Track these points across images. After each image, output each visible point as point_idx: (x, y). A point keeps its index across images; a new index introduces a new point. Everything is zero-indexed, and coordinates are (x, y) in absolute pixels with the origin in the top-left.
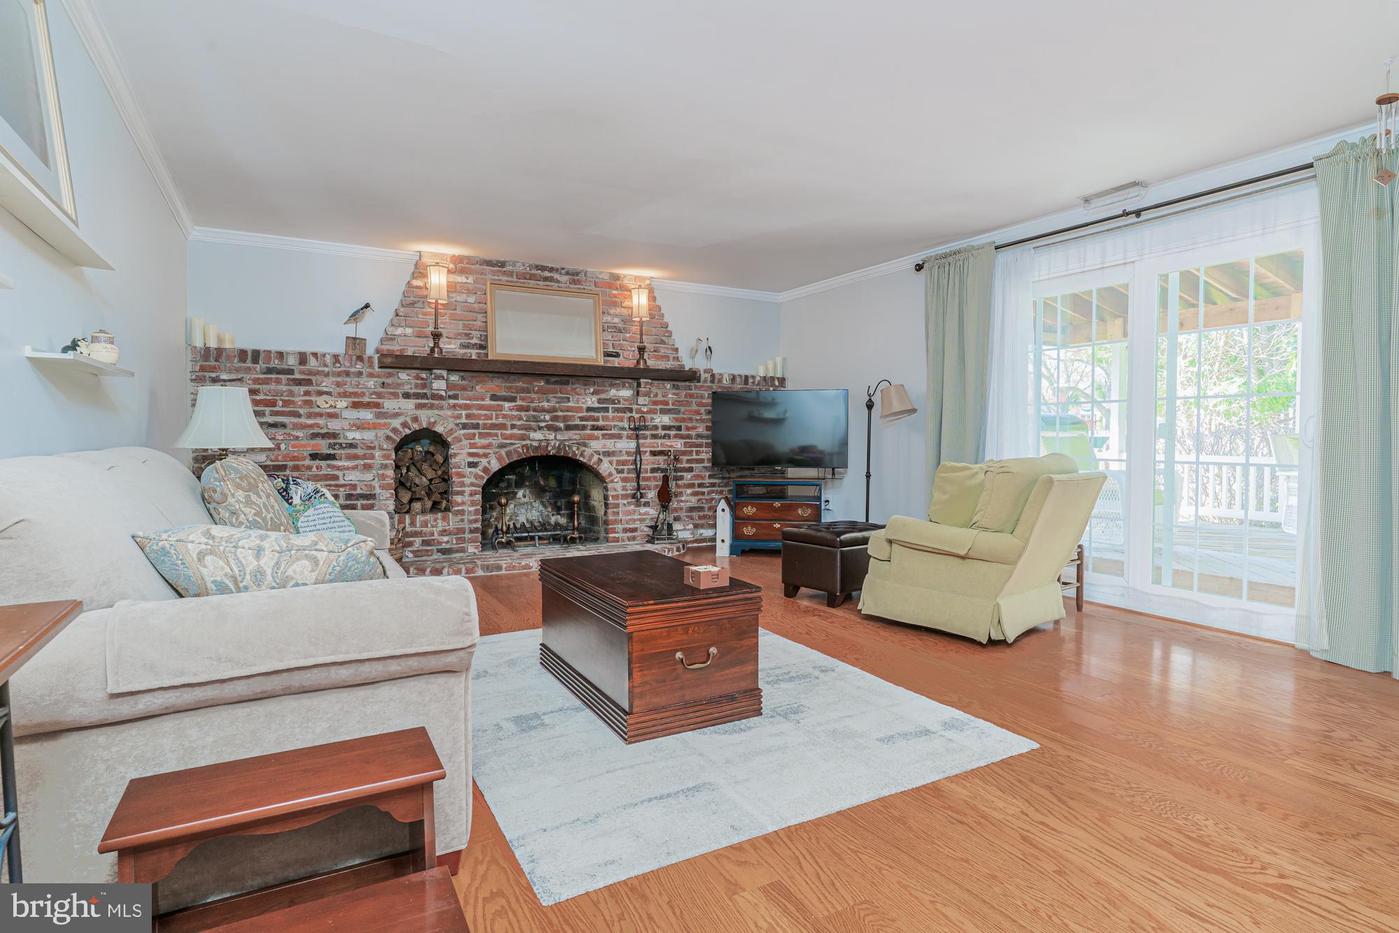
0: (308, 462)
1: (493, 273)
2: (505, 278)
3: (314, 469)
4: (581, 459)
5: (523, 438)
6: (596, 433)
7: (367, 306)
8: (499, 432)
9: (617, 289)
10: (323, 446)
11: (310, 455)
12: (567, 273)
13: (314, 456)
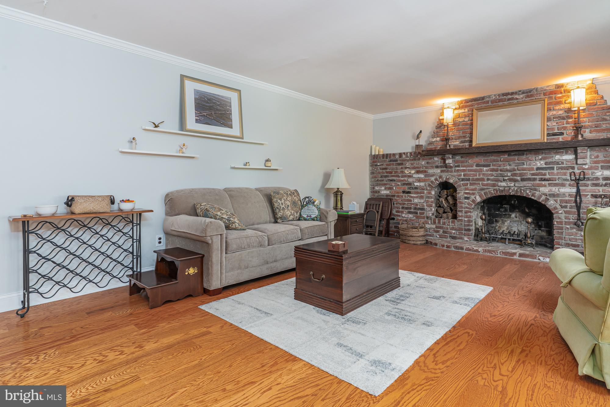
0: (402, 194)
1: (478, 104)
2: (485, 105)
3: (404, 197)
4: (533, 198)
5: (494, 185)
7: (421, 132)
8: (481, 183)
10: (406, 188)
11: (402, 191)
12: (523, 93)
13: (404, 192)
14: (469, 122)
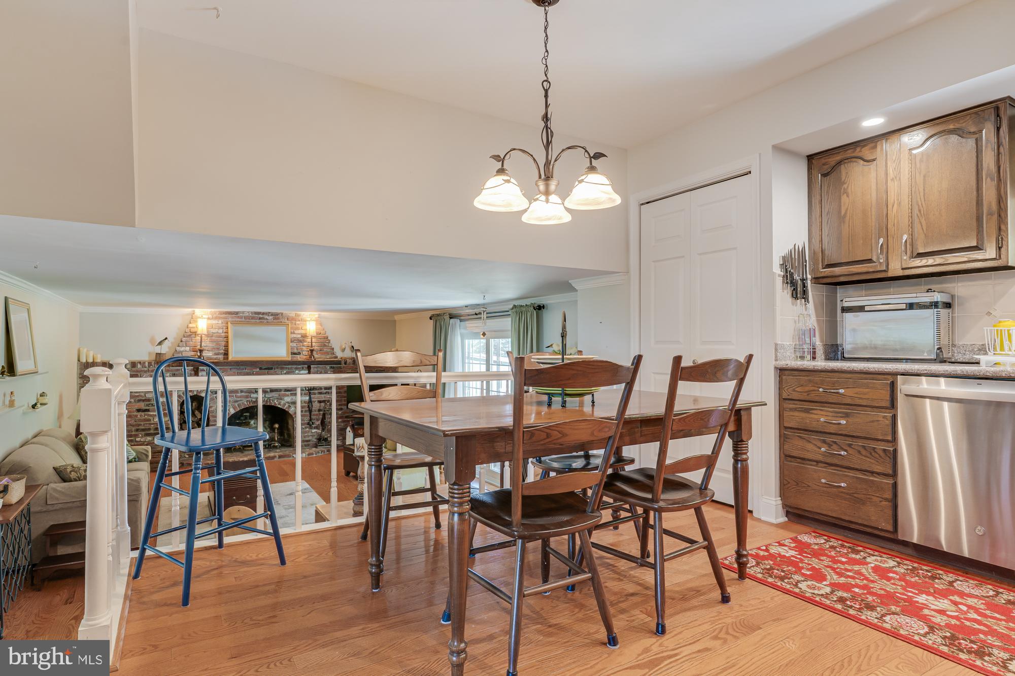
0: (135, 413)
1: (232, 318)
2: (239, 320)
3: (139, 416)
4: (279, 406)
5: (247, 397)
6: (287, 393)
7: (166, 339)
8: (234, 395)
9: (299, 321)
10: (142, 405)
11: (137, 410)
12: (272, 315)
13: (139, 410)
14: (223, 334)
